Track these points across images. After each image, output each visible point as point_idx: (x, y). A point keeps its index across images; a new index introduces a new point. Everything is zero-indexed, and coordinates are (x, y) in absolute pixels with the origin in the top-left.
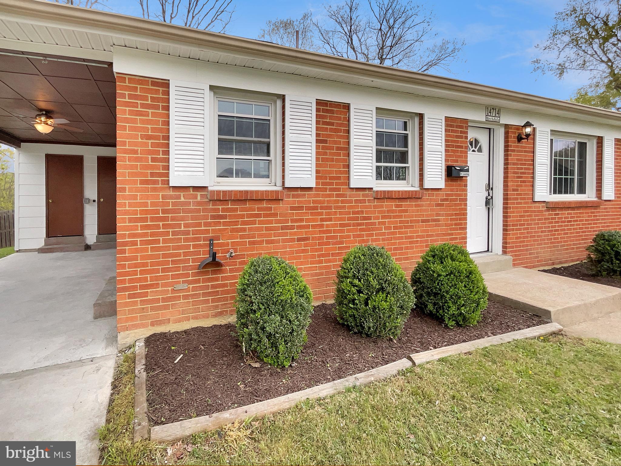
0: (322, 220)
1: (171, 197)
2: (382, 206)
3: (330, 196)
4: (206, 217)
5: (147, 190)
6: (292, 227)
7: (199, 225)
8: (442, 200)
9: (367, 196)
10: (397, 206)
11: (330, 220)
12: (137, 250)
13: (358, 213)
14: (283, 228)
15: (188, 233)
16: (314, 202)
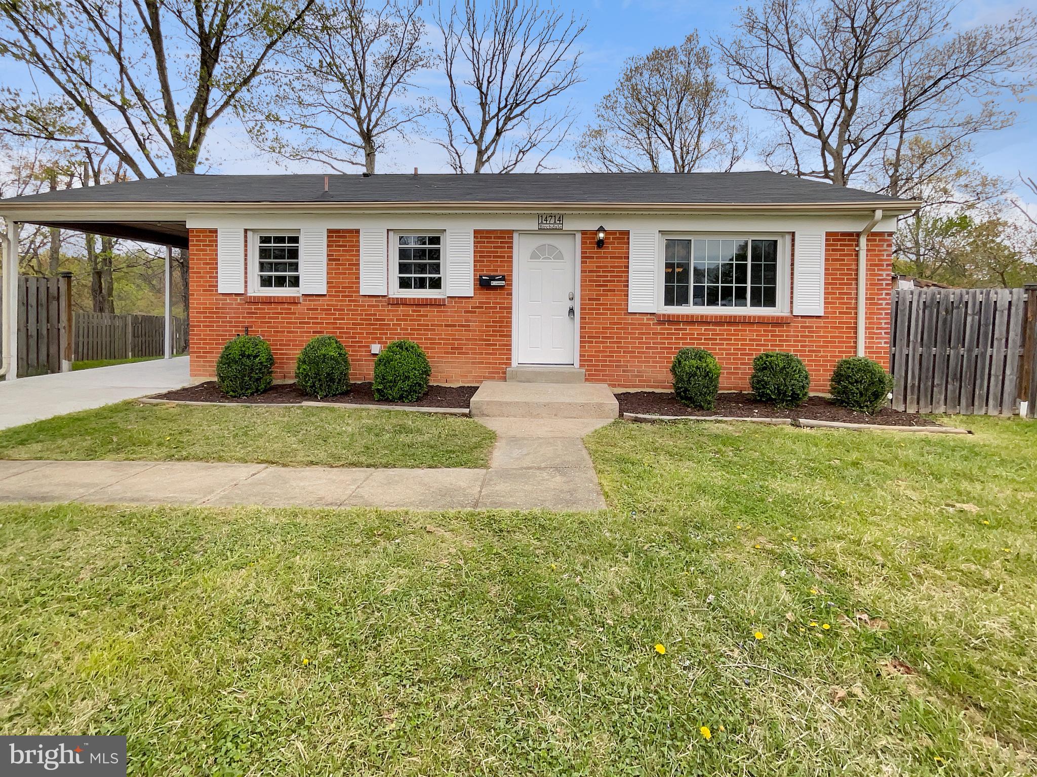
0: (335, 319)
1: (221, 300)
2: (397, 311)
3: (342, 301)
4: (243, 313)
5: (206, 295)
6: (309, 323)
7: (239, 317)
8: (472, 308)
9: (381, 302)
10: (414, 311)
11: (343, 319)
12: (201, 331)
13: (371, 315)
14: (300, 323)
15: (231, 322)
16: (328, 305)
